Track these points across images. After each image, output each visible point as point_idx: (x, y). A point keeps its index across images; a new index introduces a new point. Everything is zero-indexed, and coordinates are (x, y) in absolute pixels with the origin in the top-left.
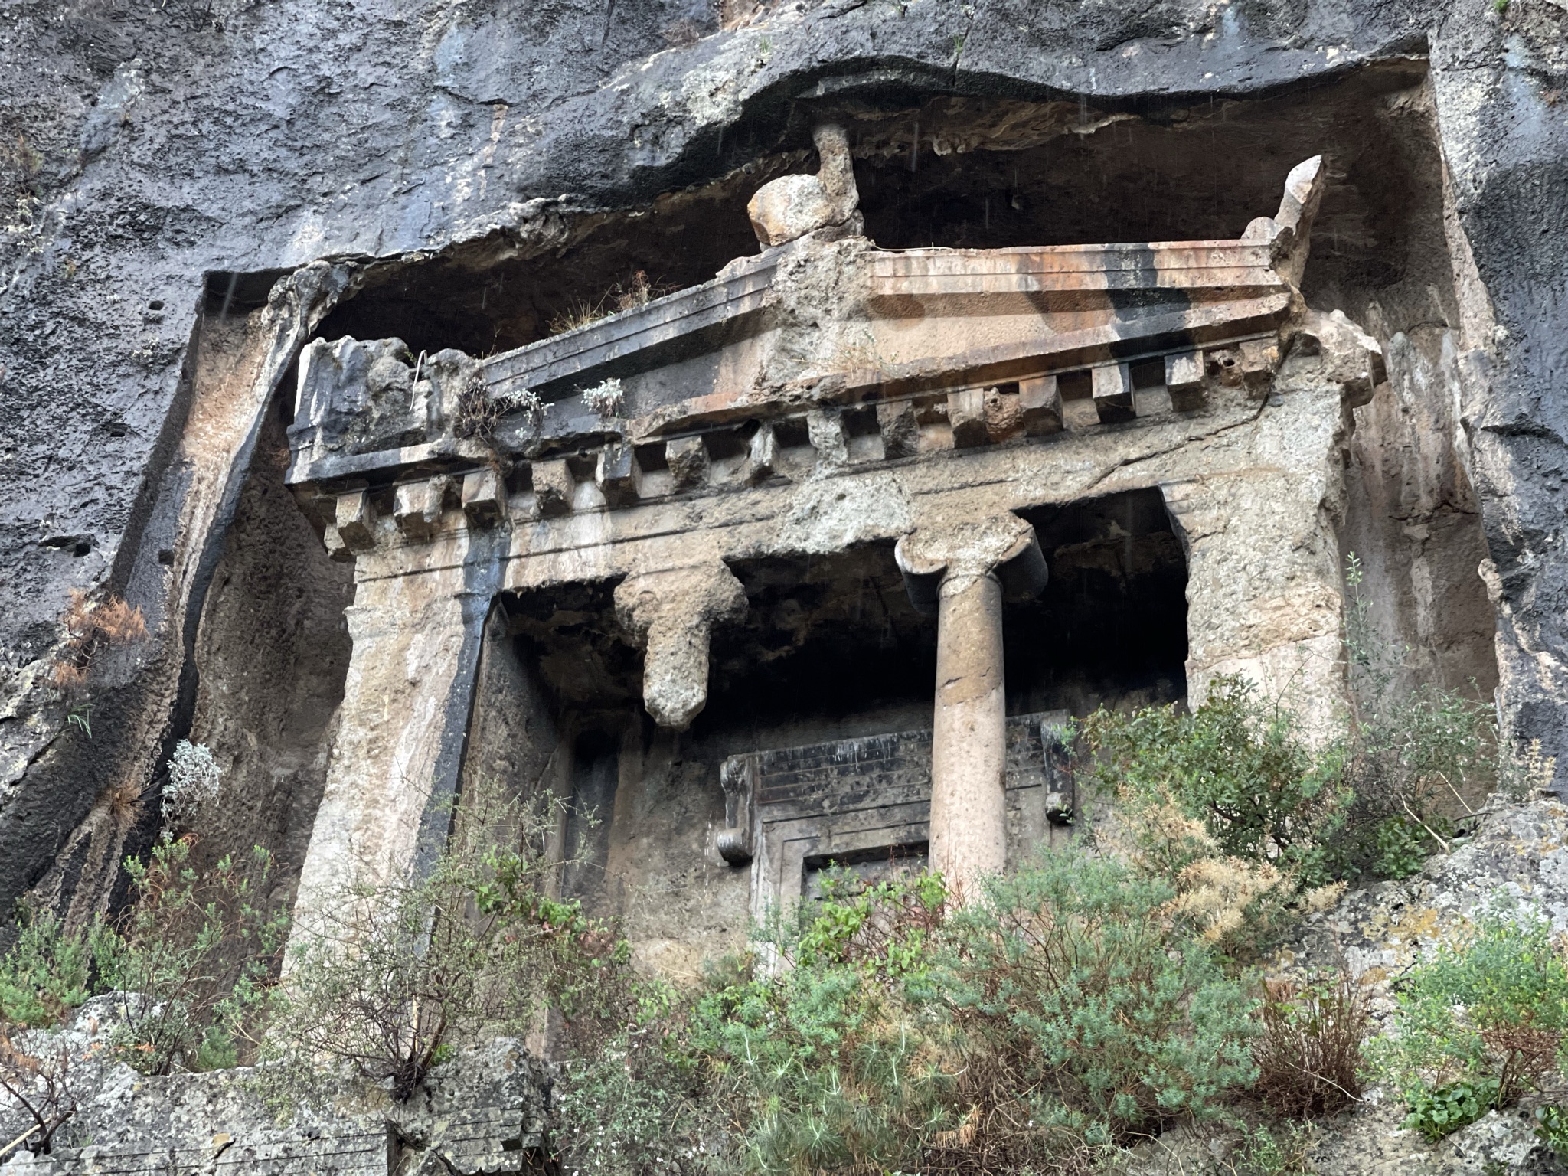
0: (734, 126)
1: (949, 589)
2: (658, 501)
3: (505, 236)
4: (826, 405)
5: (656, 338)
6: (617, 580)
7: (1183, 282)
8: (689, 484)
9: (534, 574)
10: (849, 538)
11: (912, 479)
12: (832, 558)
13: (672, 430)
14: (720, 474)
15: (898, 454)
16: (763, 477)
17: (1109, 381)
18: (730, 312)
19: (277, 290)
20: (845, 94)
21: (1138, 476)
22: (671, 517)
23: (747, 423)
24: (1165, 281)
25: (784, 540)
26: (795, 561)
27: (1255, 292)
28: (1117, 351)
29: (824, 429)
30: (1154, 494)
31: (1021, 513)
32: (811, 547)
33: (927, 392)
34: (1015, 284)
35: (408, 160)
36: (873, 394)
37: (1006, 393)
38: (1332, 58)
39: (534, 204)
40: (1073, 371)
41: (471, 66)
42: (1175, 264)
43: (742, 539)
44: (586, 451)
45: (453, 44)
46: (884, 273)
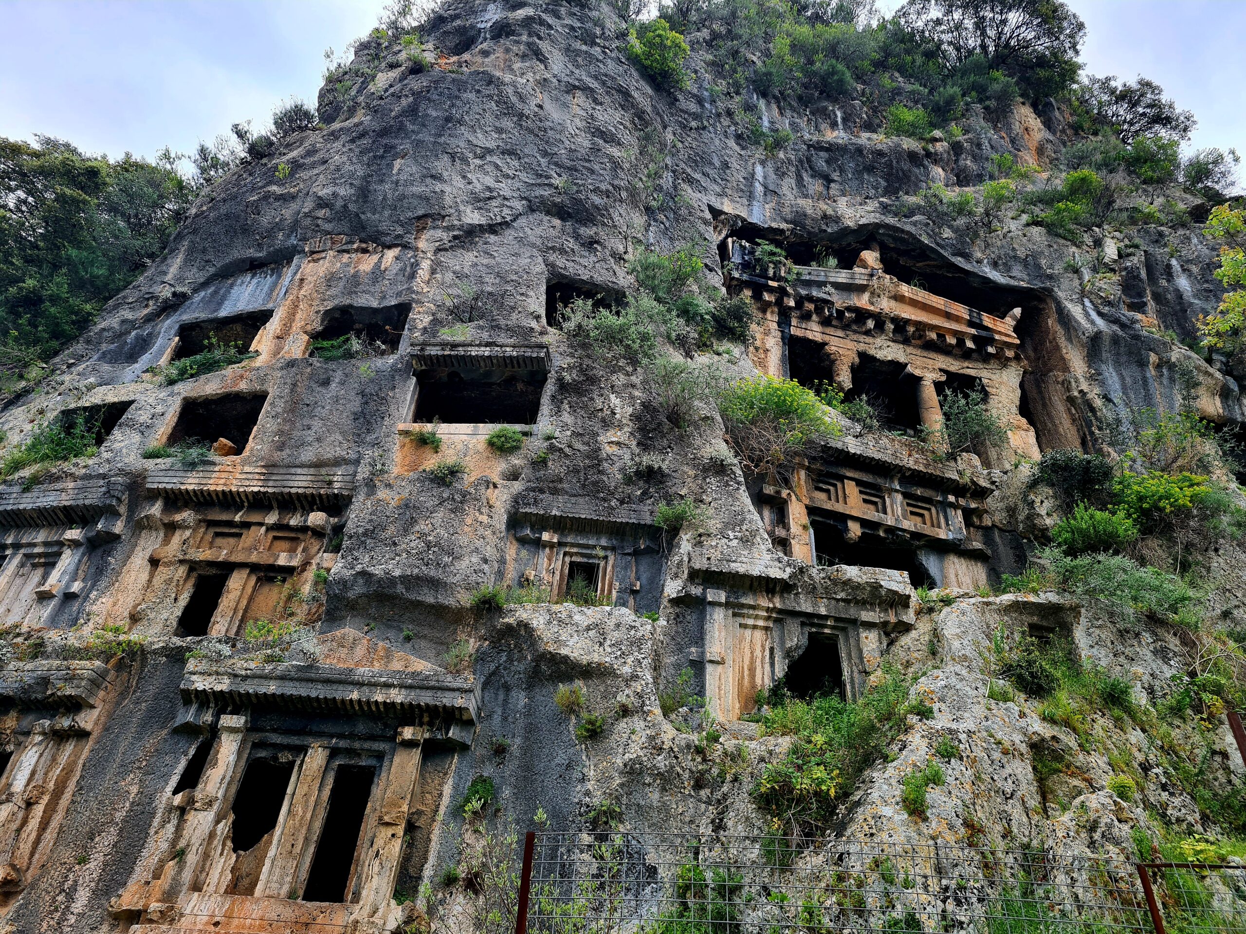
0: (855, 230)
1: (924, 383)
2: (836, 327)
3: (782, 231)
4: (893, 320)
5: (840, 280)
6: (825, 344)
7: (990, 326)
8: (846, 327)
9: (800, 333)
10: (889, 358)
11: (909, 350)
12: (882, 362)
13: (849, 309)
14: (854, 327)
15: (906, 342)
16: (868, 333)
17: (970, 344)
18: (861, 282)
19: (723, 217)
20: (889, 236)
21: (972, 372)
22: (840, 333)
23: (869, 314)
24: (985, 323)
25: (872, 352)
26: (873, 359)
27: (1009, 336)
28: (974, 338)
29: (890, 326)
30: (978, 379)
31: (941, 370)
32: (878, 356)
33: (921, 327)
34: (943, 308)
35: (751, 197)
36: (907, 322)
37: (941, 336)
38: (1023, 284)
39: (791, 226)
40: (960, 337)
41: (765, 177)
42: (987, 320)
43: (862, 347)
44: (821, 304)
45: (759, 169)
46: (905, 289)
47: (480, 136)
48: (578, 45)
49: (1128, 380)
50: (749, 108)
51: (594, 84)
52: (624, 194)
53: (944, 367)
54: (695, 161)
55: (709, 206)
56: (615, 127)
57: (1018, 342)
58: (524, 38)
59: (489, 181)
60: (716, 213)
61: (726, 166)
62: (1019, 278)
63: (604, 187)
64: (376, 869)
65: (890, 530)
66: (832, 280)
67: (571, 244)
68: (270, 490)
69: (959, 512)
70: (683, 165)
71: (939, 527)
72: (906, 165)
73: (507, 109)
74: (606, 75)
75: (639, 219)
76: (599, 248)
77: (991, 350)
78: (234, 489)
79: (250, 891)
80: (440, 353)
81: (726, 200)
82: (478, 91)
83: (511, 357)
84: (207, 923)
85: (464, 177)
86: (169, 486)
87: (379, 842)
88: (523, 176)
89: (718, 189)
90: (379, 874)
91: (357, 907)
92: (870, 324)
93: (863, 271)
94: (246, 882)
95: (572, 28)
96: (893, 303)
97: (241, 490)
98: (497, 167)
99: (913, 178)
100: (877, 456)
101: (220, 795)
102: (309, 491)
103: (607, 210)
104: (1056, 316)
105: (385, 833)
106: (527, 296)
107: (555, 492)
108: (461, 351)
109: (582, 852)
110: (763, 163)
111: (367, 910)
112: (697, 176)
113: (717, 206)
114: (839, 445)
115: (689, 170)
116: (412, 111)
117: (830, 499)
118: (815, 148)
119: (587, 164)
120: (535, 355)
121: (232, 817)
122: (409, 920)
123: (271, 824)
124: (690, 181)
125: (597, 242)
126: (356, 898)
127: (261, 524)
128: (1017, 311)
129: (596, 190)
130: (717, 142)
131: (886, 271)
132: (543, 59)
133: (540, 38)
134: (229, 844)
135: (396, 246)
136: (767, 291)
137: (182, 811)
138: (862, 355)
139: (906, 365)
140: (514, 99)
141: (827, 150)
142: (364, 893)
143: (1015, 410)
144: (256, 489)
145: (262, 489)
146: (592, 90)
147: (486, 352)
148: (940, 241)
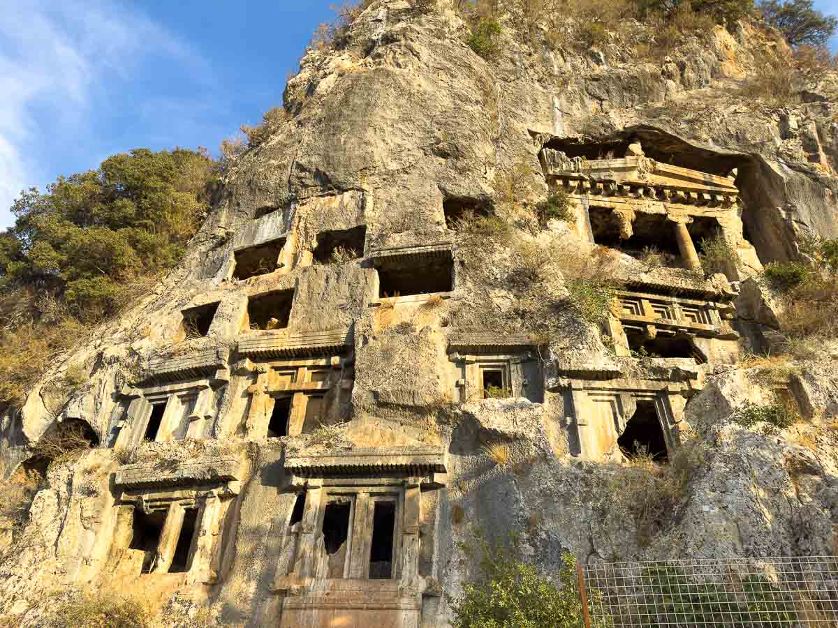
1: (680, 225)
2: (618, 196)
3: (576, 140)
4: (655, 187)
5: (617, 166)
6: (611, 209)
7: (719, 183)
8: (625, 196)
9: (595, 204)
10: (655, 212)
11: (667, 205)
12: (651, 215)
13: (626, 184)
14: (630, 195)
15: (665, 200)
16: (639, 197)
17: (707, 196)
19: (538, 136)
21: (709, 215)
22: (621, 200)
23: (639, 186)
24: (714, 182)
25: (643, 210)
26: (644, 214)
27: (731, 188)
28: (709, 192)
29: (653, 192)
30: (715, 218)
31: (689, 216)
32: (647, 212)
33: (674, 189)
34: (686, 175)
35: (553, 120)
36: (665, 187)
37: (687, 193)
38: (736, 152)
39: (581, 135)
40: (700, 193)
41: (561, 105)
42: (716, 179)
43: (636, 207)
44: (607, 183)
45: (556, 100)
46: (661, 166)
47: (388, 112)
48: (436, 41)
49: (813, 208)
50: (545, 61)
51: (449, 65)
52: (479, 135)
53: (691, 214)
54: (517, 103)
55: (529, 131)
56: (467, 91)
57: (737, 191)
58: (403, 42)
59: (398, 140)
60: (533, 134)
61: (536, 101)
62: (734, 149)
63: (466, 132)
64: (407, 559)
65: (675, 328)
66: (613, 166)
67: (453, 173)
68: (308, 347)
69: (717, 311)
70: (510, 107)
71: (705, 322)
72: (649, 83)
73: (401, 92)
74: (455, 58)
75: (489, 149)
76: (470, 174)
77: (720, 198)
78: (288, 348)
79: (340, 576)
80: (389, 255)
81: (539, 125)
82: (382, 83)
83: (431, 253)
84: (323, 594)
85: (384, 140)
86: (251, 350)
87: (406, 544)
88: (417, 133)
89: (533, 118)
90: (410, 562)
91: (401, 582)
92: (641, 191)
93: (632, 157)
94: (337, 570)
95: (431, 31)
96: (654, 176)
97: (291, 348)
98: (401, 129)
99: (655, 90)
100: (661, 283)
101: (315, 524)
102: (329, 345)
103: (471, 148)
104: (760, 171)
105: (408, 539)
106: (434, 211)
107: (470, 330)
108: (401, 252)
109: (523, 543)
110: (558, 95)
111: (406, 583)
112: (520, 112)
113: (534, 129)
114: (636, 279)
115: (513, 109)
116: (346, 102)
117: (633, 313)
118: (590, 80)
119: (454, 120)
120: (445, 249)
121: (323, 536)
122: (430, 586)
123: (345, 537)
124: (514, 116)
125: (469, 170)
126: (399, 576)
127: (304, 366)
128: (735, 171)
129: (463, 136)
130: (528, 87)
131: (646, 156)
132: (417, 55)
133: (412, 40)
134: (325, 550)
135: (350, 189)
136: (571, 180)
137: (297, 534)
138: (638, 213)
139: (667, 215)
140: (404, 84)
141: (597, 80)
142: (404, 573)
143: (741, 236)
144: (299, 347)
145: (303, 347)
146: (449, 69)
147: (416, 250)
148: (678, 131)
